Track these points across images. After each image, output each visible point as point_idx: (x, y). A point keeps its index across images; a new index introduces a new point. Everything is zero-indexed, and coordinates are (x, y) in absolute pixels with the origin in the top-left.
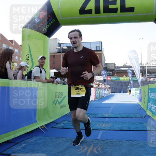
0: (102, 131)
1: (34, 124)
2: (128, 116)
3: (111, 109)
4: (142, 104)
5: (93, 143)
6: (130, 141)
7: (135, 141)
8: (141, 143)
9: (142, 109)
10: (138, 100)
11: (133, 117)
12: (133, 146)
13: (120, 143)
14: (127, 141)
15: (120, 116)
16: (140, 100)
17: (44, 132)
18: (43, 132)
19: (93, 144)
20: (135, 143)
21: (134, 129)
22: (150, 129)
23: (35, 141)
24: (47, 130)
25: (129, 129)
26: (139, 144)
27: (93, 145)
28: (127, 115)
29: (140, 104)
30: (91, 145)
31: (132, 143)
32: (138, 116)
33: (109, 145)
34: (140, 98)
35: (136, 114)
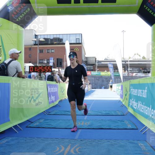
0: (81, 130)
1: (6, 123)
2: (108, 113)
3: (91, 106)
4: (123, 101)
5: (71, 143)
6: (110, 141)
7: (115, 141)
8: (121, 142)
9: (123, 106)
10: (119, 96)
11: (114, 114)
12: (113, 145)
13: (100, 143)
14: (107, 141)
15: (100, 114)
16: (122, 96)
17: (18, 132)
18: (17, 132)
19: (70, 144)
20: (115, 143)
21: (114, 128)
22: (131, 127)
23: (7, 142)
24: (21, 130)
25: (109, 128)
26: (119, 143)
27: (71, 146)
28: (108, 112)
29: (121, 100)
30: (68, 145)
31: (111, 143)
32: (120, 114)
33: (87, 145)
34: (122, 94)
35: (118, 112)
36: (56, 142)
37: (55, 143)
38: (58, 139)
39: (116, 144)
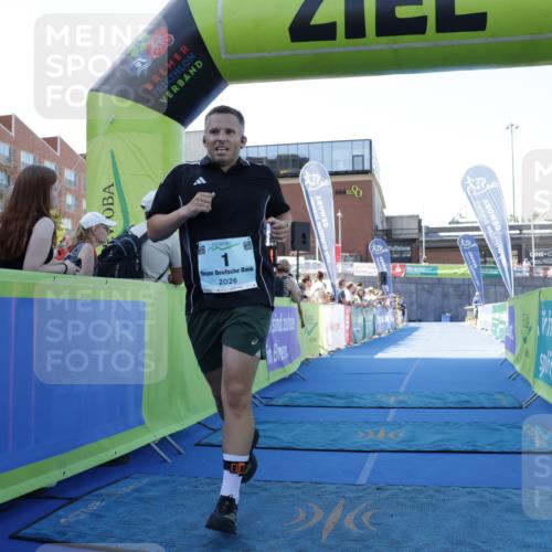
0: (376, 454)
1: (131, 431)
2: (467, 402)
3: (408, 378)
4: (517, 360)
5: (344, 497)
6: (474, 490)
7: (492, 490)
9: (517, 377)
10: (503, 346)
11: (486, 405)
13: (441, 497)
14: (465, 490)
15: (439, 403)
16: (511, 345)
17: (169, 460)
18: (165, 461)
19: (342, 502)
20: (493, 498)
21: (488, 449)
23: (134, 491)
24: (180, 453)
25: (470, 449)
26: (508, 498)
28: (465, 398)
29: (511, 358)
30: (335, 504)
31: (481, 497)
32: (506, 404)
33: (398, 504)
34: (510, 335)
35: (499, 397)
36: (295, 493)
37: (292, 495)
38: (299, 485)
39: (497, 502)
